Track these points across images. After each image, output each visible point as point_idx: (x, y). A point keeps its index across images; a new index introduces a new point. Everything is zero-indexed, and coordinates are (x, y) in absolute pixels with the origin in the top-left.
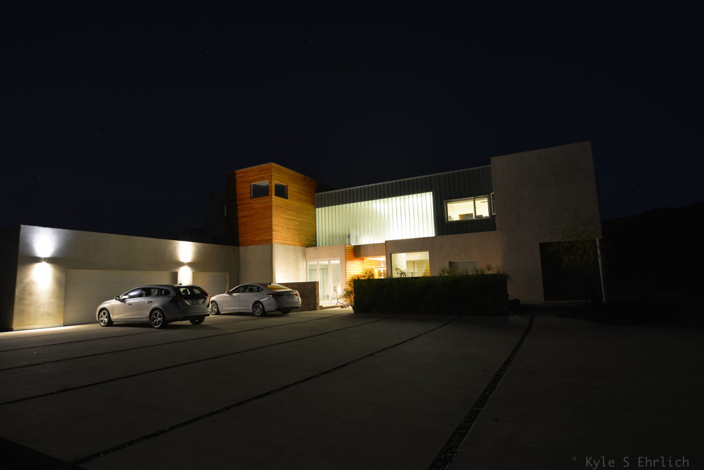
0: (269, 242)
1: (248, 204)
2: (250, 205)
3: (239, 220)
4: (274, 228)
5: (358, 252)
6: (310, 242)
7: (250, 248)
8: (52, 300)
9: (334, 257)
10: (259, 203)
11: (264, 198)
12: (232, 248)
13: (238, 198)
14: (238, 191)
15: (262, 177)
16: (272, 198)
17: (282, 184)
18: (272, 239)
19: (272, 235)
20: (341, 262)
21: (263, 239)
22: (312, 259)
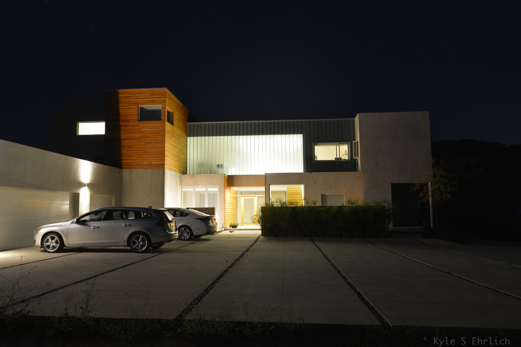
0: (162, 166)
1: (135, 126)
2: (136, 128)
3: (122, 141)
4: (166, 153)
5: (231, 181)
6: (184, 172)
7: (135, 171)
9: (212, 184)
10: (149, 126)
11: (155, 122)
12: (117, 170)
13: (121, 118)
14: (121, 112)
15: (154, 101)
16: (165, 123)
17: (171, 110)
18: (164, 164)
19: (164, 160)
20: (220, 190)
21: (153, 163)
22: (188, 185)
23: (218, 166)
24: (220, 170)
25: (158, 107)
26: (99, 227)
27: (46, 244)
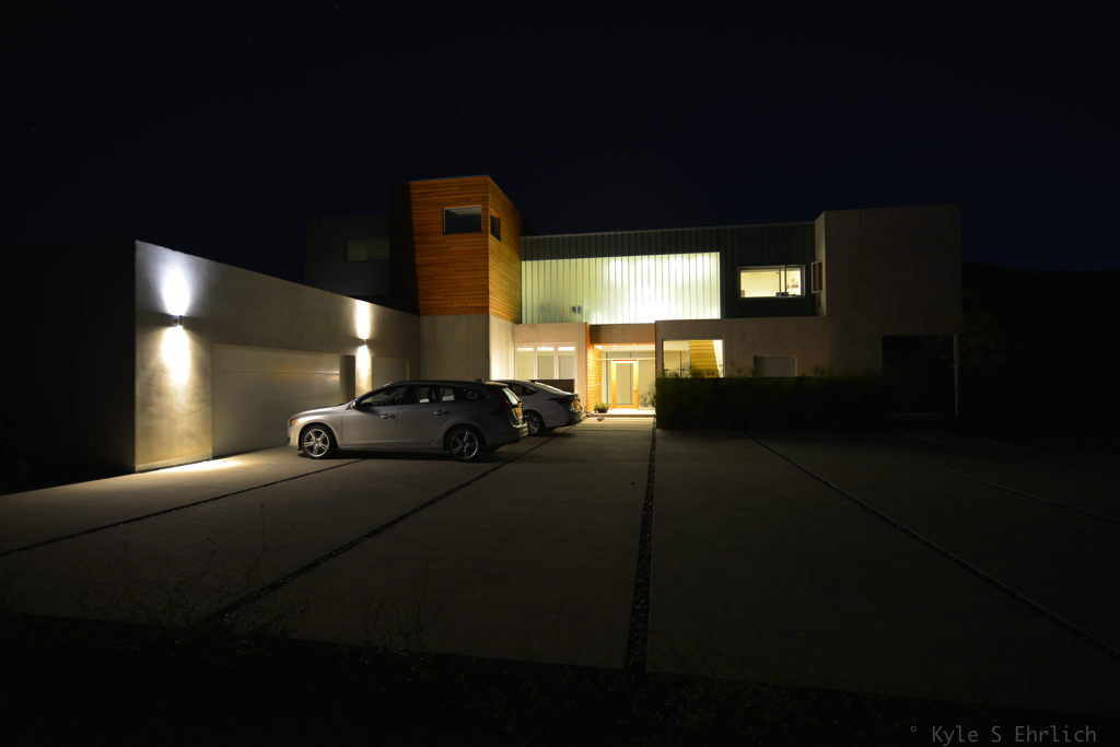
0: (485, 311)
1: (439, 243)
2: (442, 245)
3: (418, 269)
4: (490, 289)
5: (596, 334)
6: (517, 320)
7: (441, 319)
8: (194, 407)
9: (566, 341)
10: (461, 243)
11: (471, 235)
13: (416, 230)
14: (414, 219)
15: (469, 199)
16: (487, 237)
17: (496, 216)
18: (488, 307)
19: (486, 299)
20: (578, 349)
21: (470, 305)
22: (525, 342)
23: (574, 309)
24: (577, 317)
25: (476, 209)
26: (393, 416)
27: (307, 444)
